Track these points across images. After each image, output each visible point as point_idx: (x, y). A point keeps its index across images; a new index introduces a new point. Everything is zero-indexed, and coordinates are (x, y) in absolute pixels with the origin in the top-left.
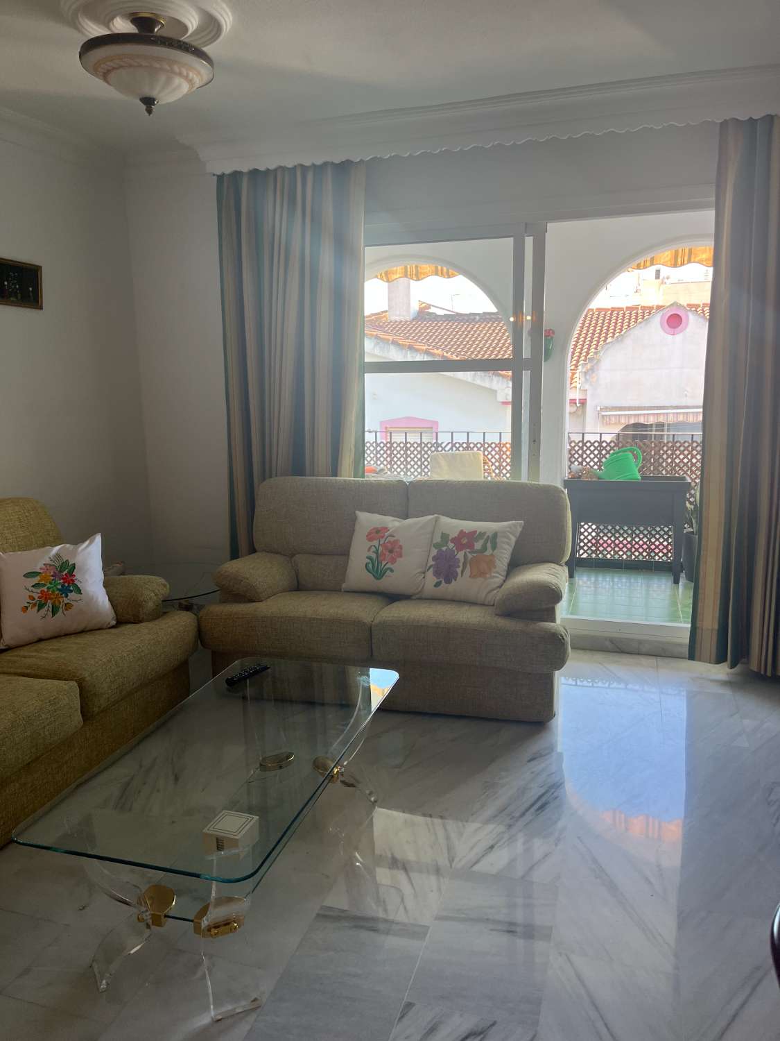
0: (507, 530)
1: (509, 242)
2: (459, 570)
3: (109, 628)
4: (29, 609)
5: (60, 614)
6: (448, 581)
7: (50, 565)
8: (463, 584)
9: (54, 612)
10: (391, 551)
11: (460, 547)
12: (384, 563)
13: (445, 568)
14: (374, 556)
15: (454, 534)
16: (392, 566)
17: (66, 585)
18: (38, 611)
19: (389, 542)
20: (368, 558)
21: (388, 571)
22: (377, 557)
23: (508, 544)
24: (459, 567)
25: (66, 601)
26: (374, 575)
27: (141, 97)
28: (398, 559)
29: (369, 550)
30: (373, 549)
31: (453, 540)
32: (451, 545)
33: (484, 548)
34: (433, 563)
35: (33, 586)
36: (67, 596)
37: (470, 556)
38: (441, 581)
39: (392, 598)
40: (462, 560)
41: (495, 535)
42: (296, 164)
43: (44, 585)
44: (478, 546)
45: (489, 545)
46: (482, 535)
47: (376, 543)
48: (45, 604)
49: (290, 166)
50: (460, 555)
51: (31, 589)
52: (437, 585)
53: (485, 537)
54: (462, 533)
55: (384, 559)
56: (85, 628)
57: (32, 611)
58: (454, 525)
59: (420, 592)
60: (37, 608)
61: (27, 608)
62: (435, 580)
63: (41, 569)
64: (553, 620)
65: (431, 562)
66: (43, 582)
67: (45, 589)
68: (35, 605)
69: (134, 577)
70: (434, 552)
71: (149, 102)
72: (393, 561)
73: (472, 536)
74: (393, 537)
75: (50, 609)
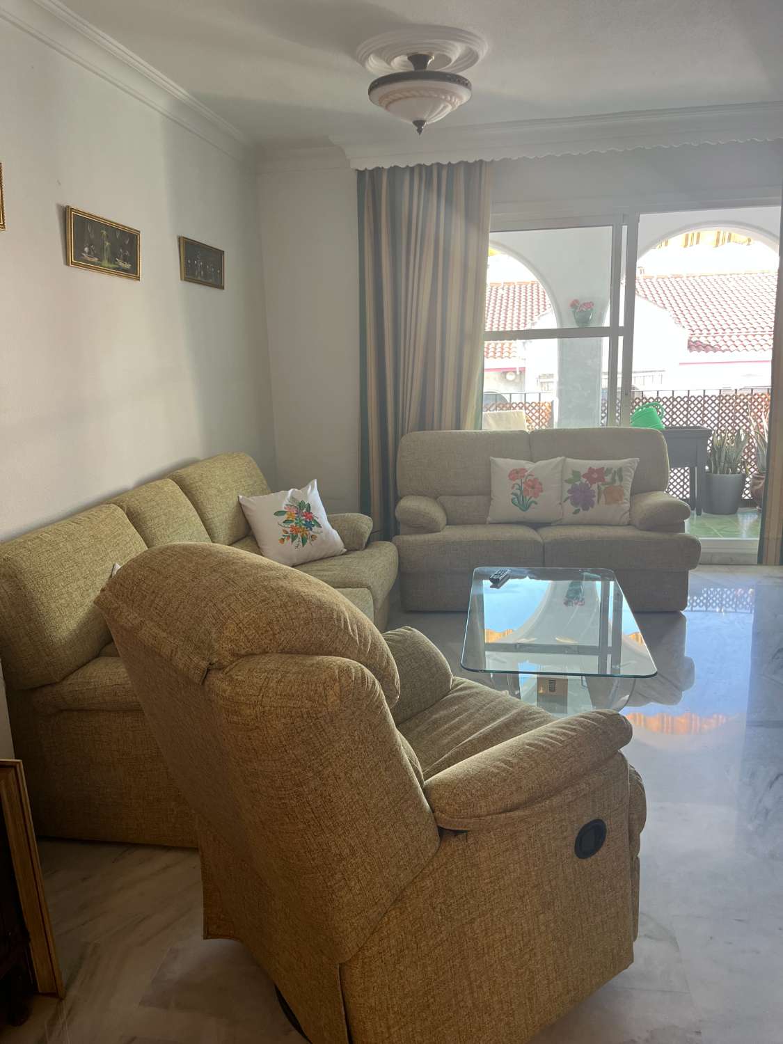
0: (628, 463)
1: (608, 230)
2: (595, 499)
3: (342, 555)
4: (286, 541)
5: (307, 545)
6: (586, 508)
7: (291, 506)
8: (600, 509)
9: (304, 542)
10: (533, 488)
11: (592, 481)
12: (528, 498)
13: (581, 497)
14: (519, 492)
15: (584, 471)
16: (536, 500)
17: (308, 520)
18: (292, 542)
19: (529, 480)
20: (512, 494)
21: (533, 504)
22: (521, 493)
23: (630, 476)
24: (594, 496)
25: (312, 533)
26: (520, 508)
27: (416, 120)
28: (540, 494)
29: (513, 488)
30: (517, 486)
31: (584, 476)
32: (584, 480)
33: (614, 480)
34: (570, 495)
35: (284, 522)
36: (311, 529)
37: (603, 488)
38: (579, 510)
39: (536, 525)
40: (597, 491)
41: (620, 470)
42: (433, 162)
43: (292, 521)
44: (608, 478)
45: (617, 478)
46: (609, 470)
47: (518, 481)
48: (296, 536)
49: (428, 164)
50: (594, 487)
51: (283, 524)
52: (576, 512)
53: (613, 471)
54: (591, 470)
55: (528, 495)
56: (325, 555)
57: (288, 542)
58: (583, 465)
59: (560, 519)
60: (291, 540)
61: (283, 539)
62: (573, 509)
63: (285, 508)
64: (684, 531)
65: (566, 495)
66: (291, 519)
67: (293, 524)
68: (289, 537)
69: (347, 514)
70: (569, 486)
71: (419, 124)
72: (536, 495)
73: (601, 472)
74: (532, 475)
75: (301, 540)
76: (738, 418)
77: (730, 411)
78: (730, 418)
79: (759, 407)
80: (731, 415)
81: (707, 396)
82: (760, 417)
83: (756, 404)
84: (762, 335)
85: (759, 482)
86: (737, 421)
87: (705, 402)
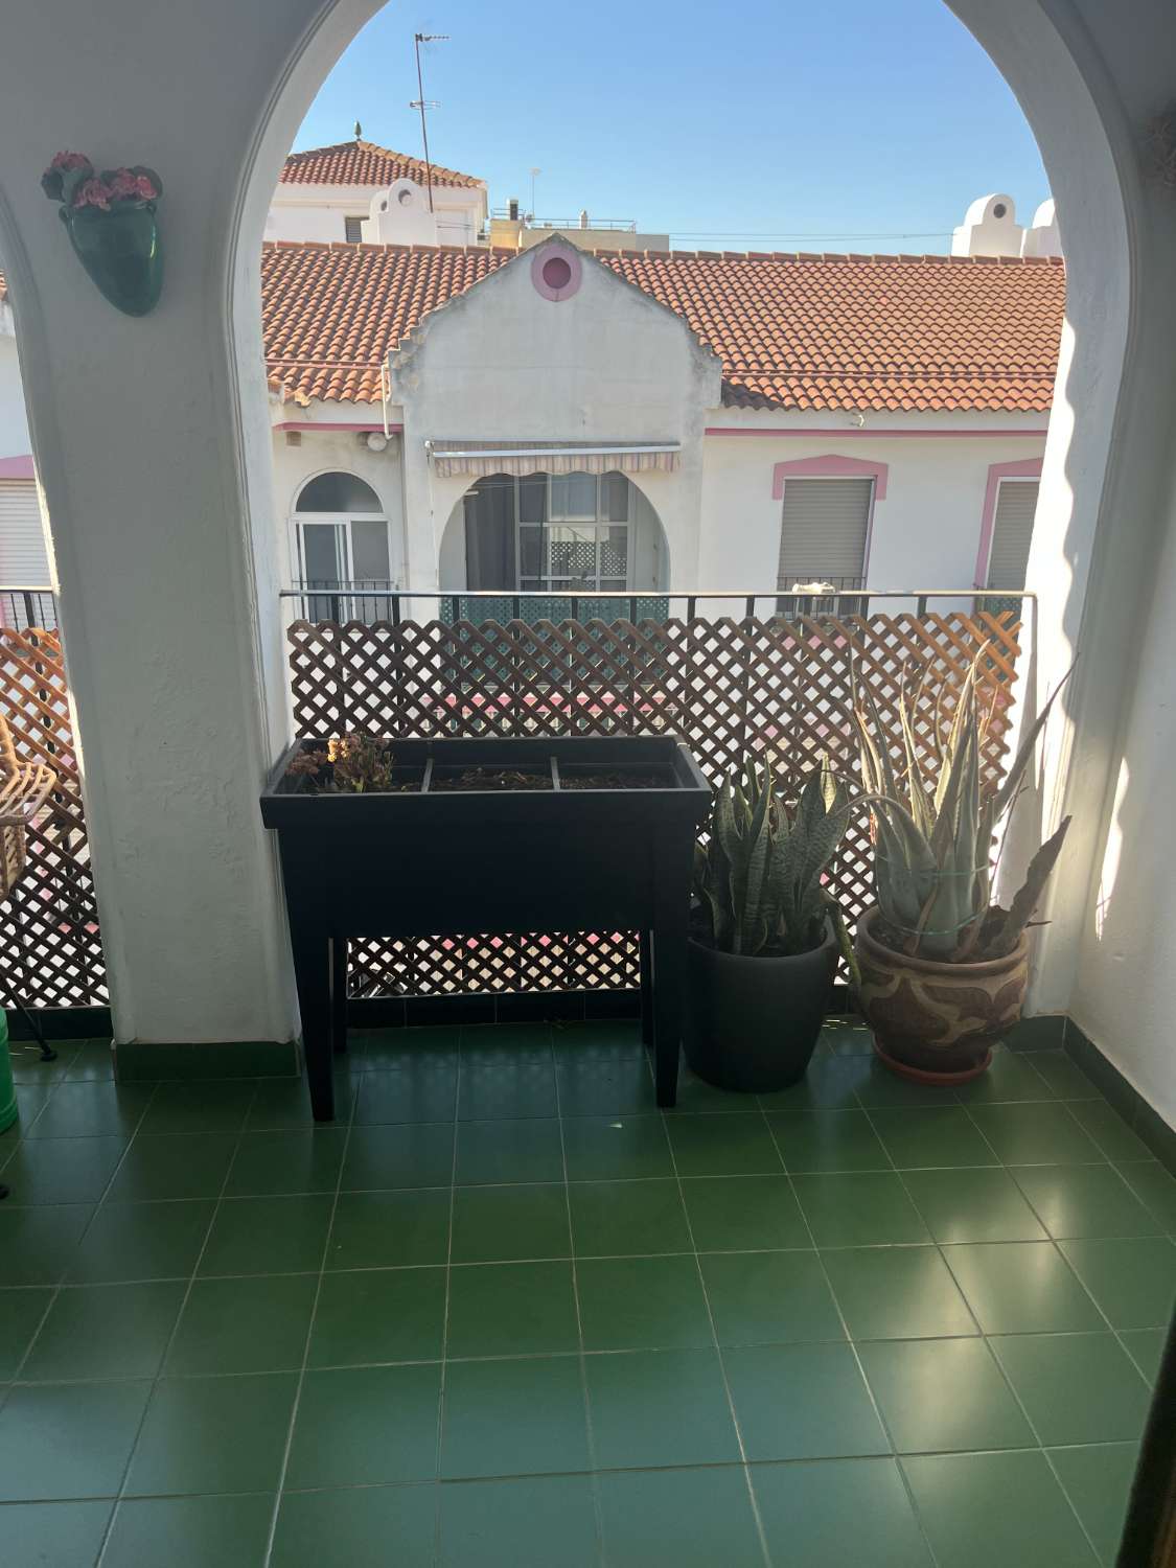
76: (812, 707)
77: (786, 682)
78: (785, 707)
79: (889, 666)
80: (786, 694)
81: (704, 623)
82: (887, 704)
83: (877, 654)
84: (899, 380)
85: (885, 970)
86: (810, 718)
87: (696, 645)
